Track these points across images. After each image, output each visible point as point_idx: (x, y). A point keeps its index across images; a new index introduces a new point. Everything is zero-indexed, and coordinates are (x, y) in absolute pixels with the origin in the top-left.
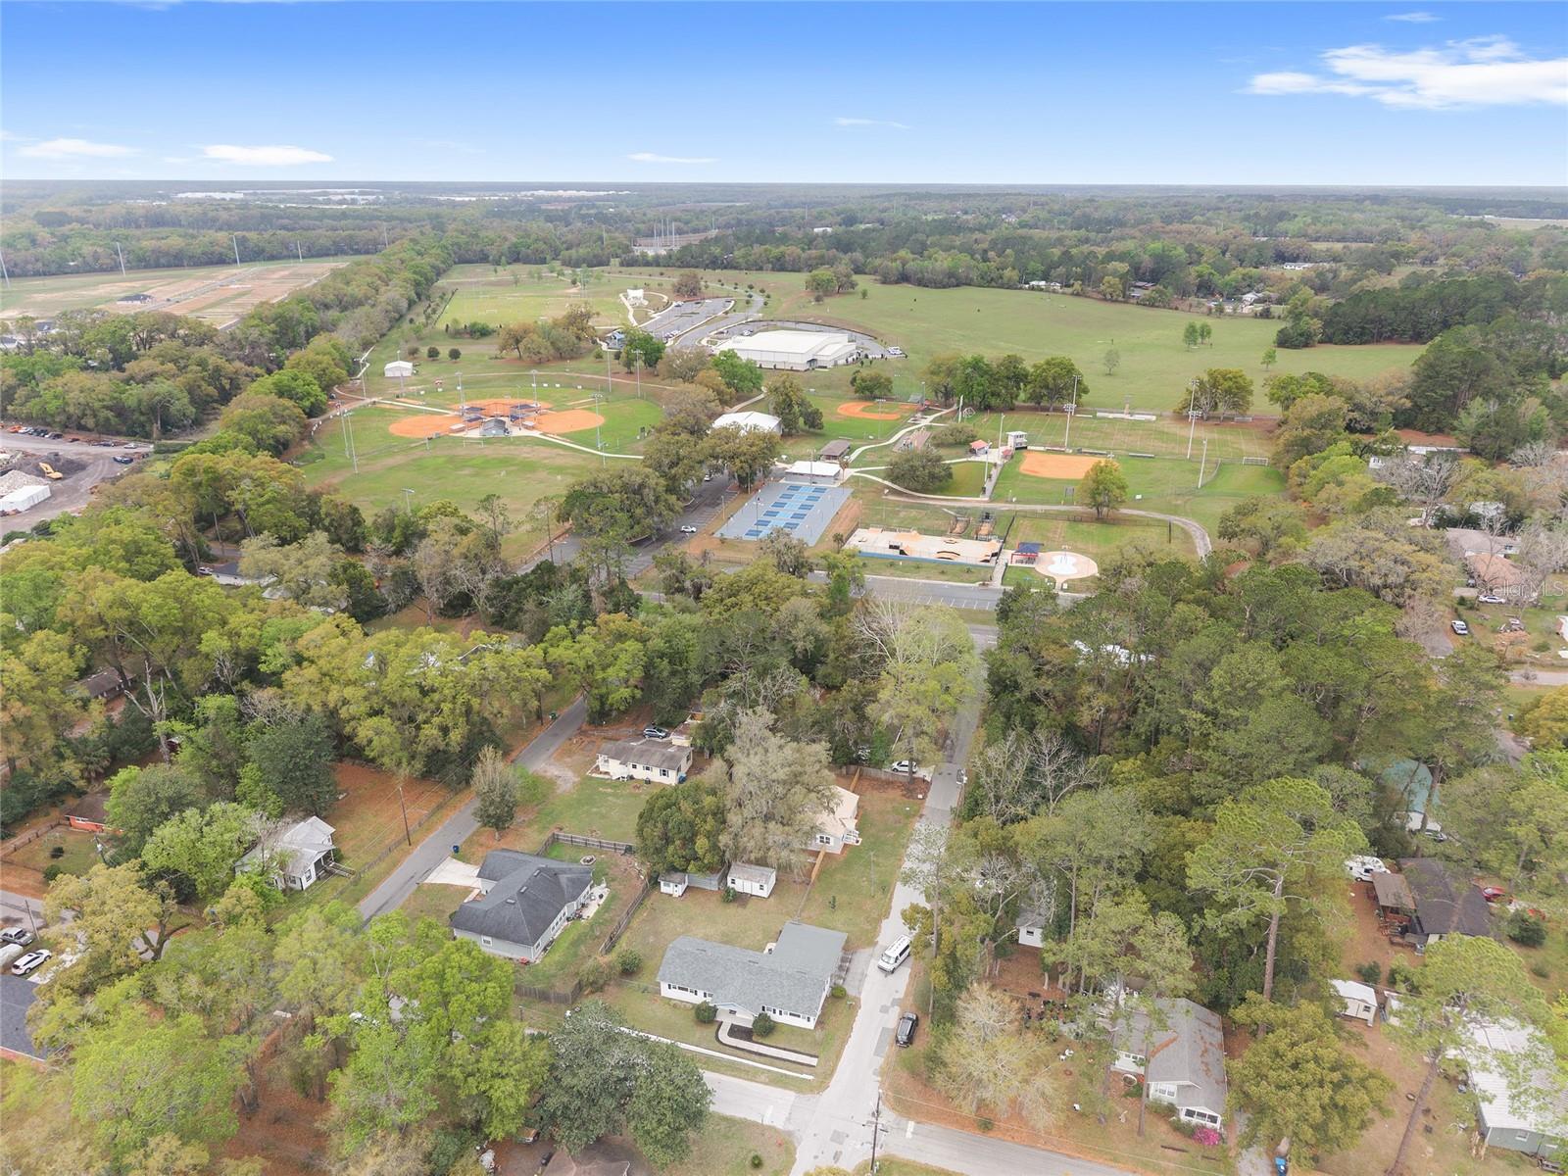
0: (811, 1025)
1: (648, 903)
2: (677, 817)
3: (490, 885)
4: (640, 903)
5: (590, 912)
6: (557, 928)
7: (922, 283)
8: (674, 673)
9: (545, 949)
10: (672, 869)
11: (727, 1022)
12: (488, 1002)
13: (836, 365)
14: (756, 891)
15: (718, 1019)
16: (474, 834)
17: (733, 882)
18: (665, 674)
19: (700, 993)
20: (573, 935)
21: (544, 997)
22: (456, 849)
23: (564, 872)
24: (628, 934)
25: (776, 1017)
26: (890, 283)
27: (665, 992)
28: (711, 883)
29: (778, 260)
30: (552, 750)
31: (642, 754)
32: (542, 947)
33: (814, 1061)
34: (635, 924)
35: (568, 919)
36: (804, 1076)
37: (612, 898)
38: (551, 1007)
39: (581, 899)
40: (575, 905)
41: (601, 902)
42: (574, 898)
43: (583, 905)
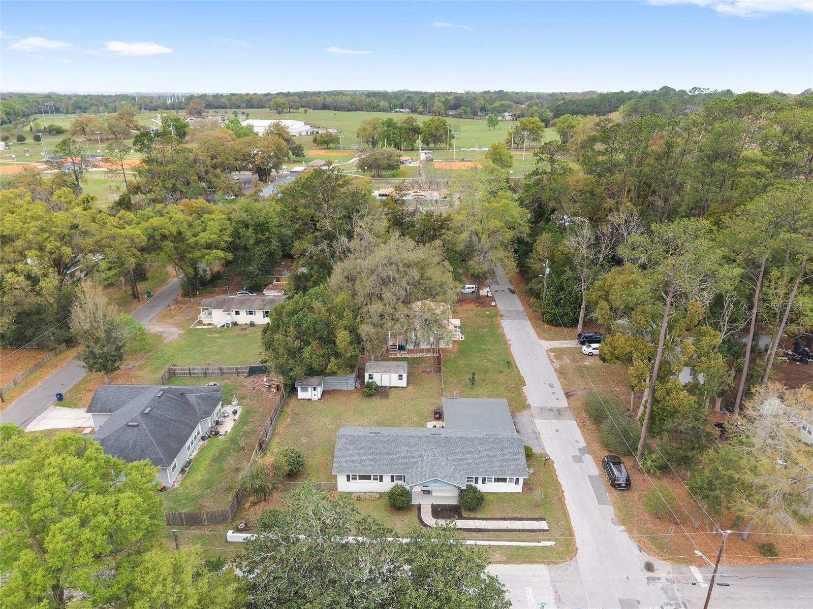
0: (518, 488)
1: (288, 410)
2: (311, 317)
3: (103, 419)
4: (280, 411)
5: (228, 427)
6: (191, 448)
7: (336, 108)
8: (257, 243)
9: (183, 471)
10: (312, 372)
11: (426, 505)
12: (125, 521)
13: (300, 134)
14: (396, 382)
15: (415, 501)
16: (80, 383)
17: (371, 377)
18: (252, 241)
19: (387, 479)
20: (213, 451)
21: (194, 520)
22: (60, 397)
23: (191, 391)
24: (276, 439)
25: (482, 488)
26: (317, 109)
27: (344, 485)
28: (348, 382)
29: (249, 102)
30: (152, 316)
31: (242, 303)
32: (178, 469)
33: (543, 525)
34: (281, 429)
35: (203, 438)
36: (543, 543)
37: (247, 413)
38: (205, 531)
39: (215, 416)
40: (209, 423)
41: (236, 417)
42: (208, 414)
43: (217, 423)
